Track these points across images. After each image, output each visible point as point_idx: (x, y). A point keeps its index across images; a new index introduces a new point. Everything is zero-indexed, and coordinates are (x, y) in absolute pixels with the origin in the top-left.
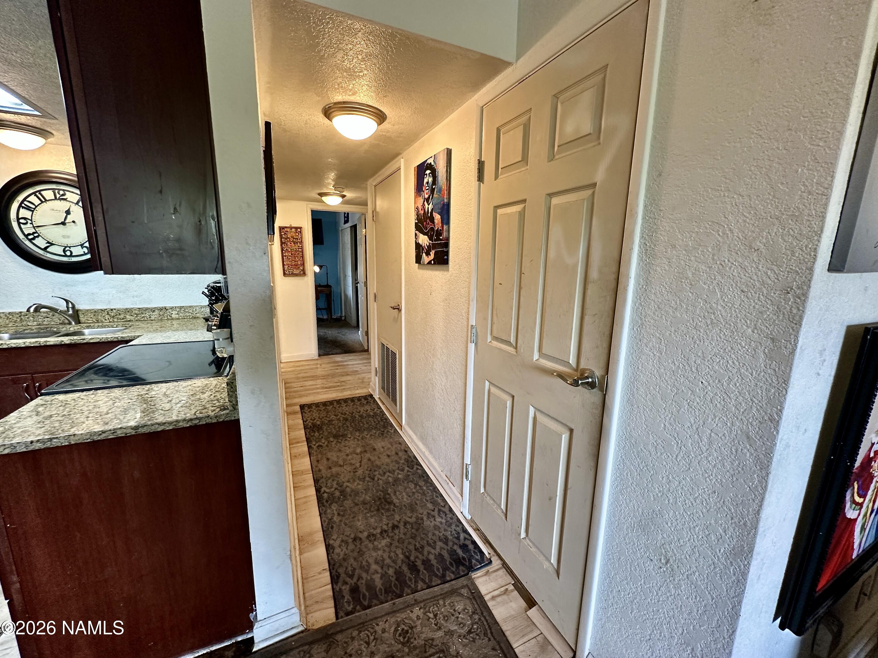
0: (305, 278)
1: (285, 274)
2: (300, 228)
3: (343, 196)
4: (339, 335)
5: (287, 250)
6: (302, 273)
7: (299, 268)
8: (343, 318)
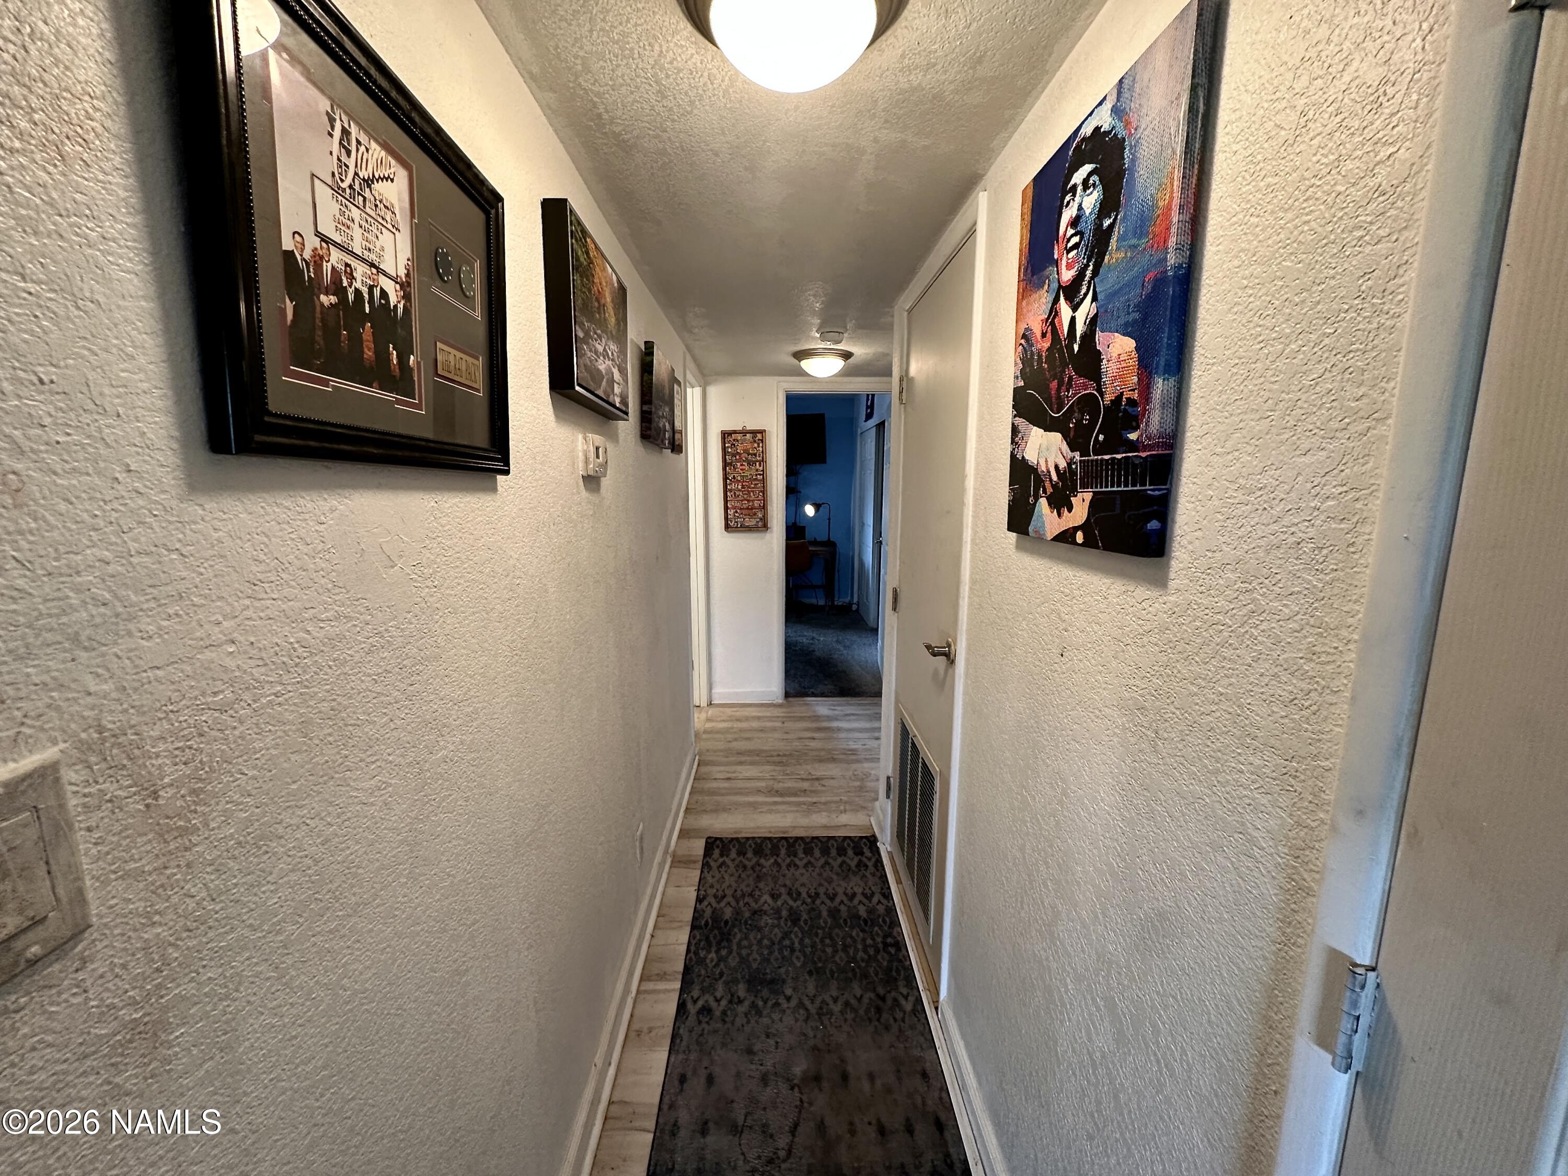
0: (768, 535)
1: (727, 527)
2: (762, 432)
3: (847, 356)
4: (839, 647)
5: (734, 477)
6: (760, 524)
7: (755, 514)
8: (854, 607)
